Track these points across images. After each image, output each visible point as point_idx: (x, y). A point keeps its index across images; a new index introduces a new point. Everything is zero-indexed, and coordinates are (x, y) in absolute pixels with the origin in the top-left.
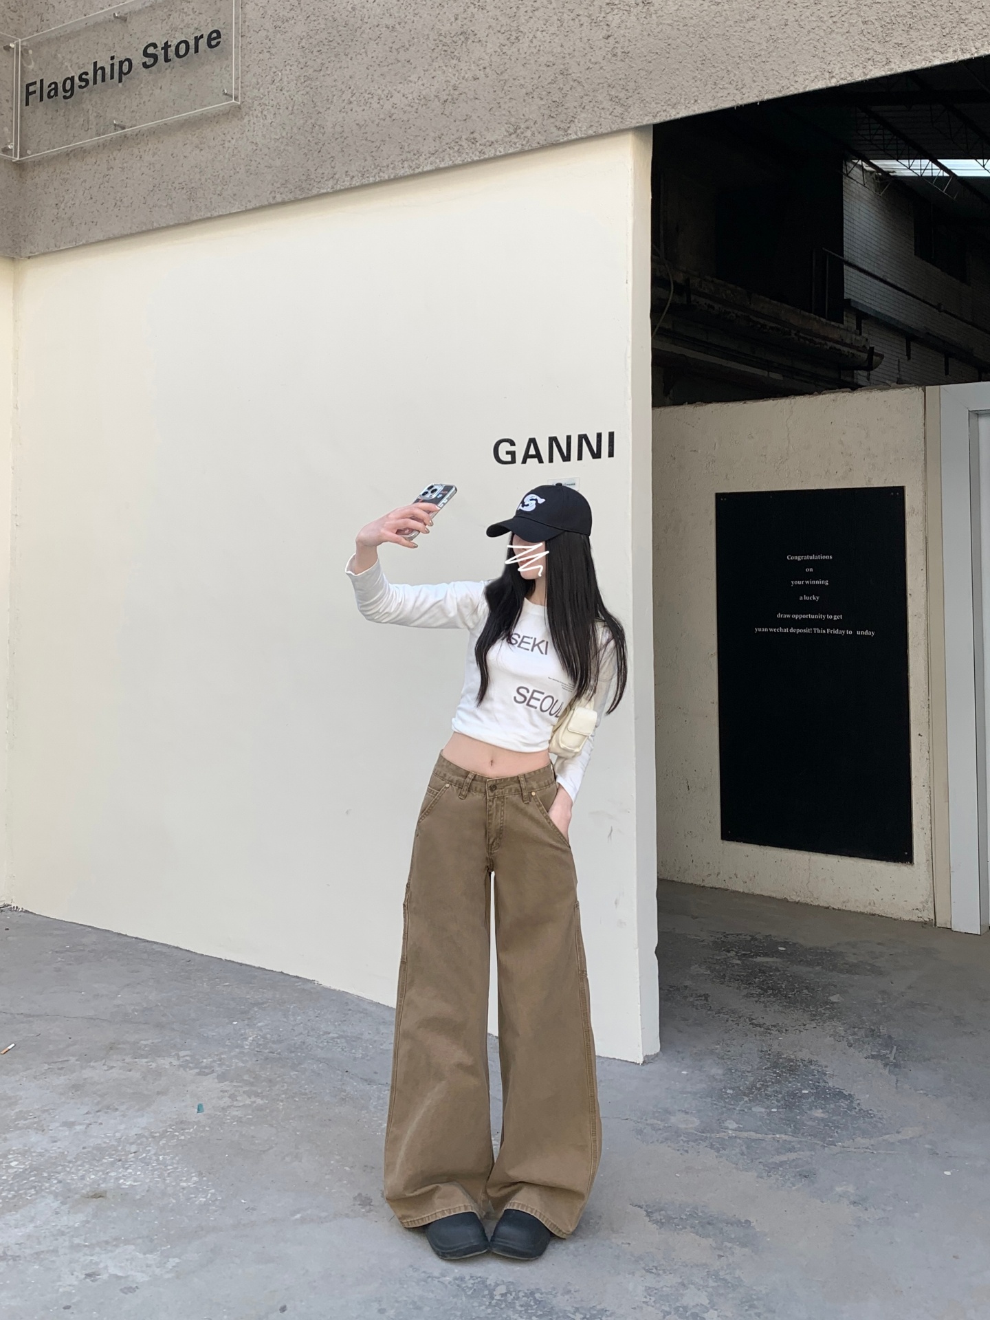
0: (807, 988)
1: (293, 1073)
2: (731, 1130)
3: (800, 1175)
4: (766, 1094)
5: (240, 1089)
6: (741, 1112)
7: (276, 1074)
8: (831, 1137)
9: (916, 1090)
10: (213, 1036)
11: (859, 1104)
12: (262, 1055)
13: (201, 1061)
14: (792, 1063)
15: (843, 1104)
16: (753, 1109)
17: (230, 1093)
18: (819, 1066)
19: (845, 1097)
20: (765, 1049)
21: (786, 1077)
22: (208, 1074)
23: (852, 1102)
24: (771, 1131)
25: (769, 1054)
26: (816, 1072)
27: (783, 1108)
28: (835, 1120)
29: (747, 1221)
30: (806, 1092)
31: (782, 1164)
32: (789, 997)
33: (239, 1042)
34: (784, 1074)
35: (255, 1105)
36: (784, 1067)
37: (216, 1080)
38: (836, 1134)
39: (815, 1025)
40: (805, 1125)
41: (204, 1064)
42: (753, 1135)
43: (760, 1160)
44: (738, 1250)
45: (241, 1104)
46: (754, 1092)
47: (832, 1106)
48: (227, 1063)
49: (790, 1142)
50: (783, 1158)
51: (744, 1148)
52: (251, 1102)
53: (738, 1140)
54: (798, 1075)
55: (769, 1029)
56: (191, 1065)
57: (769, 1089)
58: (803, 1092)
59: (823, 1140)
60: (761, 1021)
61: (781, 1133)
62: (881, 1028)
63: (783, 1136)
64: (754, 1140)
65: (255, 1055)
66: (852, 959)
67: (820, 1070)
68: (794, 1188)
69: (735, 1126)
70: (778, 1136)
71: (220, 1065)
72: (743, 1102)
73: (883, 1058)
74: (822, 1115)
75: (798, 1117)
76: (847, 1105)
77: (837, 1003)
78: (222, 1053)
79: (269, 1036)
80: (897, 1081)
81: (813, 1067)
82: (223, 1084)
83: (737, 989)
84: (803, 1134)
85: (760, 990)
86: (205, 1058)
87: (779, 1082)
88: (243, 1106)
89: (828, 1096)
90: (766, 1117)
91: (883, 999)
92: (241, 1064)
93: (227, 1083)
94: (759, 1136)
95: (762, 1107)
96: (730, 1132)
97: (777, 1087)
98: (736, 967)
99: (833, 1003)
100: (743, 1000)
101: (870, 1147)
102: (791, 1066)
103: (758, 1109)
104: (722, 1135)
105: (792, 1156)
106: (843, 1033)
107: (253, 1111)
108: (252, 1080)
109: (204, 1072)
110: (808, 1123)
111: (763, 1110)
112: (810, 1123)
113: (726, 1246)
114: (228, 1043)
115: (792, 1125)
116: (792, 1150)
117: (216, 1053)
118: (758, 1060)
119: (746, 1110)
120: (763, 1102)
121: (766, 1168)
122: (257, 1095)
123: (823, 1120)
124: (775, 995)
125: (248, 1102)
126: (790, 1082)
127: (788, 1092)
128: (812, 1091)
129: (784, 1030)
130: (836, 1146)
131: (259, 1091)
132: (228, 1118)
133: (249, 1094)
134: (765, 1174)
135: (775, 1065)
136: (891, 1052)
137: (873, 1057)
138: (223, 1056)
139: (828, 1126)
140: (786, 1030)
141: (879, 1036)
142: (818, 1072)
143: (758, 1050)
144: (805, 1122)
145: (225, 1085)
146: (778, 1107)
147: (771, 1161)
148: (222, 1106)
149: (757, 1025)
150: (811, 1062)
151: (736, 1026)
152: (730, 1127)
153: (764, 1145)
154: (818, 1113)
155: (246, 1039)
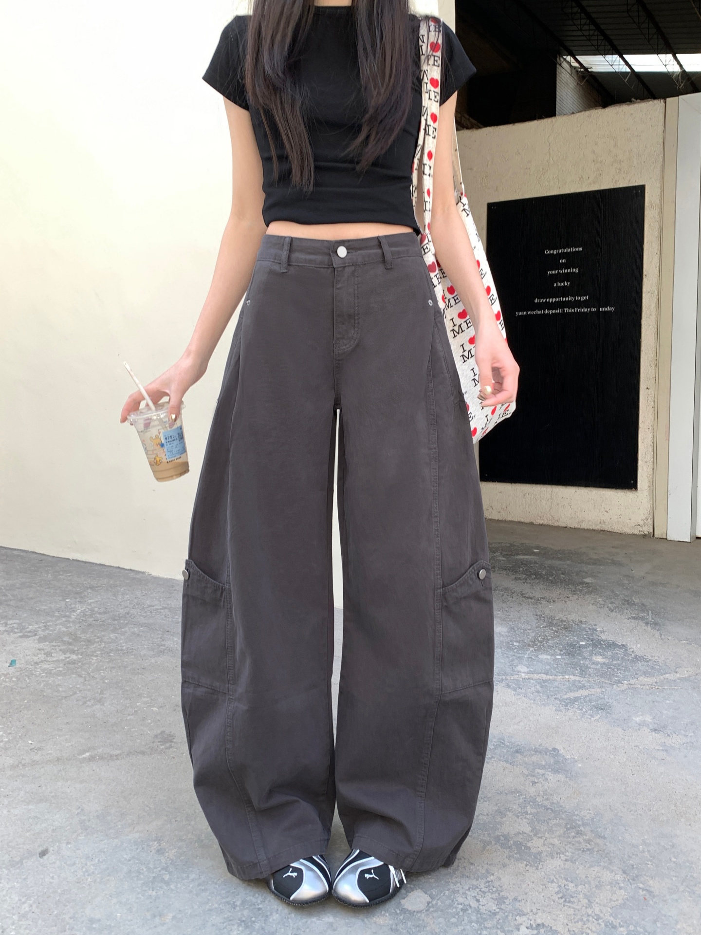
0: (562, 574)
1: (112, 636)
2: (524, 673)
3: (596, 708)
4: (549, 646)
5: (57, 647)
6: (530, 659)
7: (95, 636)
8: (617, 677)
9: (680, 641)
10: (44, 609)
11: (633, 652)
12: (87, 623)
13: (26, 627)
14: (565, 623)
15: (620, 652)
16: (540, 656)
17: (46, 651)
18: (589, 625)
19: (619, 646)
20: (539, 613)
21: (562, 633)
22: (29, 637)
23: (626, 650)
24: (560, 673)
25: (543, 617)
26: (588, 629)
27: (566, 655)
28: (615, 664)
29: (554, 749)
30: (583, 643)
31: (576, 699)
32: (550, 580)
33: (68, 613)
34: (561, 631)
35: (68, 660)
36: (560, 626)
37: (36, 641)
38: (619, 674)
39: (577, 597)
40: (590, 668)
41: (28, 630)
42: (544, 677)
43: (556, 696)
44: (551, 776)
45: (55, 659)
46: (538, 644)
47: (609, 653)
48: (51, 628)
49: (579, 681)
50: (577, 694)
51: (538, 687)
52: (65, 657)
53: (532, 681)
54: (573, 631)
55: (538, 600)
56: (16, 630)
57: (550, 642)
58: (581, 643)
59: (610, 679)
60: (531, 595)
61: (569, 675)
62: (633, 598)
63: (572, 677)
64: (546, 681)
65: (80, 622)
66: (595, 557)
67: (591, 628)
68: (593, 719)
69: (526, 669)
70: (567, 677)
71: (43, 631)
72: (529, 651)
73: (642, 618)
74: (603, 660)
75: (582, 662)
76: (623, 652)
77: (592, 583)
78: (49, 621)
79: (96, 609)
80: (661, 635)
81: (584, 626)
82: (42, 644)
83: (506, 575)
84: (590, 675)
85: (525, 576)
86: (31, 625)
87: (558, 636)
88: (57, 660)
89: (604, 646)
90: (552, 663)
91: (628, 581)
92: (64, 629)
93: (47, 643)
94: (550, 677)
95: (548, 655)
96: (523, 675)
97: (557, 640)
98: (502, 562)
99: (588, 583)
100: (513, 582)
101: (654, 684)
102: (565, 625)
103: (543, 657)
104: (516, 677)
105: (584, 692)
106: (603, 603)
107: (65, 665)
108: (71, 640)
109: (27, 635)
110: (591, 666)
111: (549, 657)
112: (593, 666)
113: (538, 773)
114: (57, 614)
115: (578, 668)
116: (583, 687)
117: (43, 621)
118: (535, 621)
119: (533, 658)
120: (547, 651)
121: (563, 703)
122: (73, 652)
123: (604, 664)
124: (538, 579)
125: (62, 657)
126: (567, 636)
127: (568, 643)
128: (588, 643)
129: (552, 601)
130: (622, 683)
131: (76, 649)
132: (38, 670)
133: (64, 652)
134: (563, 708)
135: (551, 624)
136: (648, 615)
137: (634, 618)
138: (48, 624)
139: (610, 668)
140: (554, 601)
141: (634, 604)
142: (589, 629)
143: (533, 614)
144: (589, 666)
145: (45, 646)
146: (560, 655)
147: (565, 697)
148: (35, 661)
149: (528, 598)
150: (581, 622)
151: (511, 598)
152: (522, 670)
153: (556, 684)
154: (599, 659)
155: (74, 611)
